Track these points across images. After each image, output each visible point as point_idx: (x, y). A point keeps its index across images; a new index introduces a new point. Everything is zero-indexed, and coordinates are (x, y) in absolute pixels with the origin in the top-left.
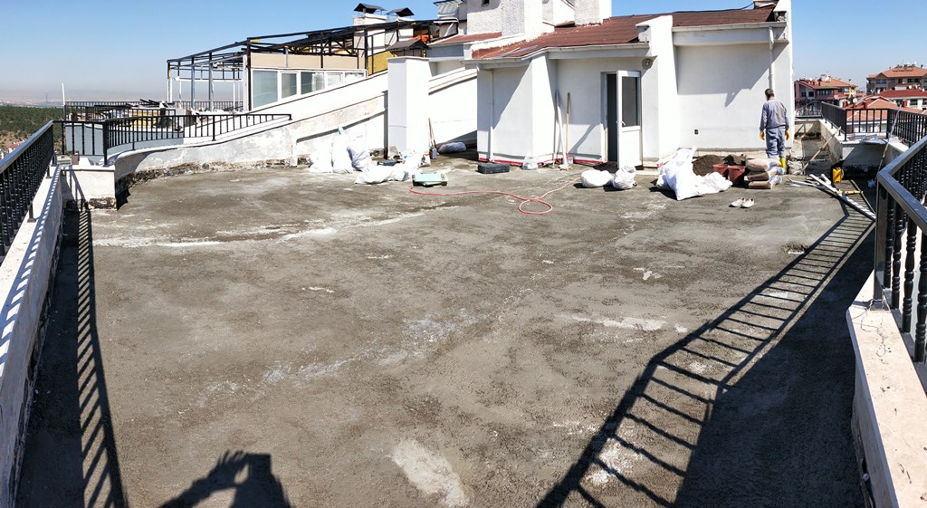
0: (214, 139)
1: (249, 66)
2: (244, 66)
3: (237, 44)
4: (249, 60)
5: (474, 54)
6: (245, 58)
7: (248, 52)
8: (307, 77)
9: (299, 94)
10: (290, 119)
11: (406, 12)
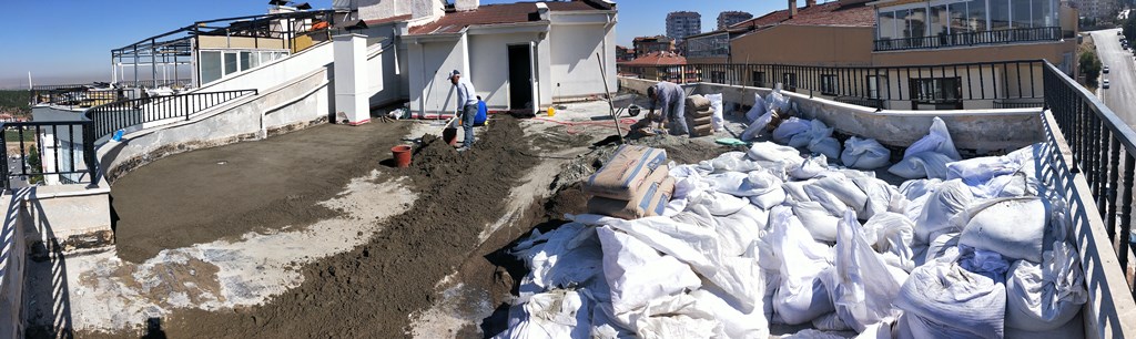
0: (187, 119)
1: (197, 48)
2: (192, 48)
3: (182, 30)
4: (197, 42)
5: (410, 30)
6: (193, 40)
7: (197, 34)
8: (245, 55)
9: (239, 72)
10: (257, 94)
11: (306, 6)
